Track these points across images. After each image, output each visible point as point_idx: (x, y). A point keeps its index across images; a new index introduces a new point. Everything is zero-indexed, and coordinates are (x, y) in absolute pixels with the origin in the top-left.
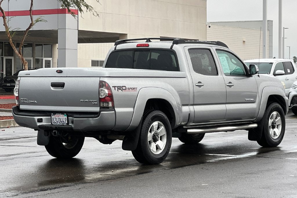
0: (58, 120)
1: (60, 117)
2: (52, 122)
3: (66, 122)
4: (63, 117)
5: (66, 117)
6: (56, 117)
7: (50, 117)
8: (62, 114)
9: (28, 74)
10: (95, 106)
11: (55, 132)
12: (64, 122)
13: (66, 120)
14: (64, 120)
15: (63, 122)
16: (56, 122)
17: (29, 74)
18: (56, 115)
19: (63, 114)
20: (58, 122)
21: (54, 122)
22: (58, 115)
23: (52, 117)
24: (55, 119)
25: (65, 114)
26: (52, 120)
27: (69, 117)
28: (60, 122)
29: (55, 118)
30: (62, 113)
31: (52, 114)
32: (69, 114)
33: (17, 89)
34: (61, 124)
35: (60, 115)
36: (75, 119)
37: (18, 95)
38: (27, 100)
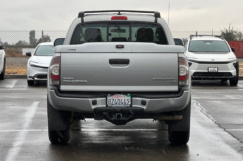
0: (117, 101)
1: (120, 99)
2: (108, 104)
3: (130, 104)
4: (125, 98)
5: (130, 98)
6: (116, 98)
7: (105, 98)
8: (123, 95)
10: (172, 84)
12: (126, 103)
13: (129, 101)
14: (126, 101)
15: (124, 104)
16: (115, 104)
17: (75, 50)
18: (114, 96)
19: (125, 95)
21: (111, 104)
22: (117, 96)
23: (108, 98)
24: (112, 101)
25: (129, 94)
26: (108, 102)
27: (133, 98)
28: (120, 104)
29: (113, 99)
30: (124, 93)
31: (109, 95)
32: (134, 94)
33: (57, 67)
34: (121, 106)
35: (121, 96)
36: (149, 100)
37: (58, 74)
38: (73, 80)
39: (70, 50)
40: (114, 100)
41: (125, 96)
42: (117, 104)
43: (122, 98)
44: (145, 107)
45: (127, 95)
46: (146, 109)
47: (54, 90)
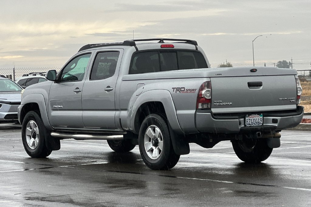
0: (252, 121)
2: (246, 124)
3: (262, 123)
4: (259, 118)
5: (262, 117)
6: (251, 119)
7: (244, 119)
9: (219, 74)
11: (259, 134)
12: (259, 123)
13: (261, 121)
14: (259, 120)
15: (258, 123)
17: (221, 74)
18: (251, 116)
20: (252, 123)
21: (248, 124)
22: (253, 116)
23: (246, 119)
24: (249, 120)
25: (262, 114)
26: (246, 122)
27: (264, 118)
28: (255, 123)
30: (258, 113)
31: (247, 115)
32: (265, 114)
33: (209, 91)
34: (256, 125)
35: (255, 116)
36: (280, 118)
37: (210, 98)
38: (221, 103)
39: (218, 74)
40: (251, 120)
41: (259, 115)
42: (253, 124)
43: (256, 118)
44: (276, 125)
45: (260, 114)
46: (278, 126)
47: (211, 113)
